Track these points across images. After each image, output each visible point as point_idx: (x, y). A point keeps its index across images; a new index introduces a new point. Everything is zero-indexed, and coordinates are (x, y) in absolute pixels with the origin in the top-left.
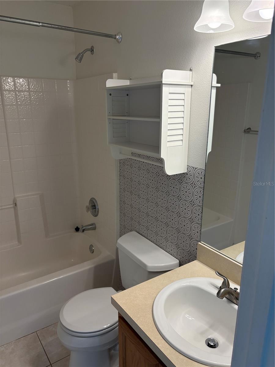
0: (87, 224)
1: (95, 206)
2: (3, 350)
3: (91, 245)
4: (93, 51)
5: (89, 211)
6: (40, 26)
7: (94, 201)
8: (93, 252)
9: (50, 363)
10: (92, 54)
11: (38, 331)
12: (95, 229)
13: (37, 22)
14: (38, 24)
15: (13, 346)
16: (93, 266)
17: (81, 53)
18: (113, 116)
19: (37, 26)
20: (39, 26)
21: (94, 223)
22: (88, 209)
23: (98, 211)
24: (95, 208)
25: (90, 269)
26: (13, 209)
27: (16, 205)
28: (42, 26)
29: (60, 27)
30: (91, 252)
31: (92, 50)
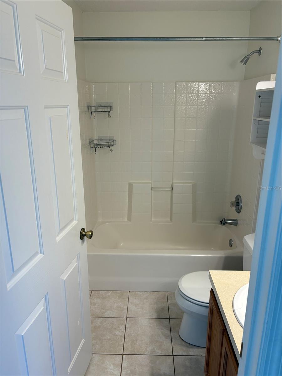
0: (231, 219)
1: (239, 203)
2: (141, 295)
3: (231, 239)
4: (261, 52)
5: (232, 206)
6: (204, 40)
7: (239, 198)
8: (231, 246)
9: (169, 317)
10: (259, 55)
11: (169, 292)
12: (236, 224)
13: (201, 38)
14: (201, 39)
15: (148, 295)
16: (224, 255)
17: (248, 56)
18: (259, 117)
19: (201, 41)
20: (202, 41)
21: (237, 219)
22: (232, 204)
23: (241, 209)
24: (239, 205)
25: (220, 258)
26: (170, 192)
27: (172, 189)
28: (205, 40)
29: (221, 38)
30: (230, 246)
31: (259, 52)
